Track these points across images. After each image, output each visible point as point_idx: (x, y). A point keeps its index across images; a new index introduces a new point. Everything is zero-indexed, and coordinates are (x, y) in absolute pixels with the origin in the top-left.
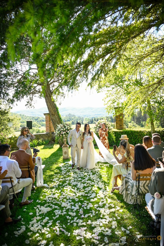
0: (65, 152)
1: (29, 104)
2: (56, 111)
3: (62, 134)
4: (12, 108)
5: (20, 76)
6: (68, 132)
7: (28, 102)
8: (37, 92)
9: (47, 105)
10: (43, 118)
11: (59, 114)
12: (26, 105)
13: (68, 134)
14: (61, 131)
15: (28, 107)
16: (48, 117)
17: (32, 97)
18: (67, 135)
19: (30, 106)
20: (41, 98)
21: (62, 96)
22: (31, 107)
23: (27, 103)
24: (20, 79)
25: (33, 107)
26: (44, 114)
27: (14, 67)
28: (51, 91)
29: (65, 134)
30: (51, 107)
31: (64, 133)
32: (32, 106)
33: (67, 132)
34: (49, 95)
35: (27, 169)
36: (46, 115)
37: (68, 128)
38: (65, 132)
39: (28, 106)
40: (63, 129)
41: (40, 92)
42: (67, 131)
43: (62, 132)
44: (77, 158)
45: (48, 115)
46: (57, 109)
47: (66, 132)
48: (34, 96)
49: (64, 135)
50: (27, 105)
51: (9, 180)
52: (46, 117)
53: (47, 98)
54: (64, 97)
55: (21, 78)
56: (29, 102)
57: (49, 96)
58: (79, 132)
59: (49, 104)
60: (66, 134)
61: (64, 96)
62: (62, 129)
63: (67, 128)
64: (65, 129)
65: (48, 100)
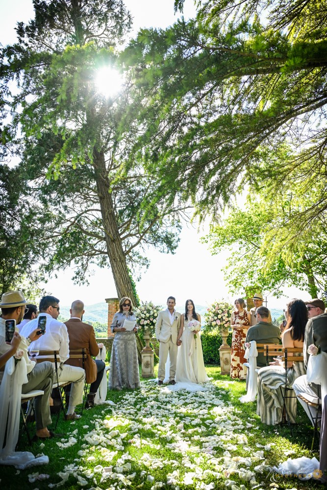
0: (147, 362)
1: (79, 277)
2: (131, 290)
3: (141, 324)
4: (46, 282)
5: (69, 222)
6: (154, 321)
7: (78, 274)
8: (97, 253)
9: (115, 278)
10: (99, 324)
11: (136, 297)
12: (73, 279)
13: (153, 324)
14: (140, 320)
15: (77, 283)
16: (114, 305)
17: (87, 263)
18: (152, 327)
19: (81, 280)
20: (103, 267)
21: (143, 264)
22: (83, 283)
23: (75, 275)
24: (68, 227)
25: (86, 284)
26: (106, 300)
27: (59, 204)
28: (123, 252)
29: (147, 325)
30: (122, 282)
31: (146, 322)
32: (85, 280)
33: (152, 322)
34: (120, 258)
35: (81, 356)
36: (111, 301)
37: (154, 313)
38: (148, 320)
39: (77, 280)
40: (145, 315)
41: (102, 252)
42: (151, 319)
43: (142, 320)
44: (171, 364)
45: (113, 302)
46: (133, 286)
47: (149, 322)
48: (90, 261)
49: (147, 327)
50: (76, 277)
51: (53, 357)
52: (109, 305)
53: (115, 265)
54: (147, 266)
55: (70, 225)
56: (79, 272)
57: (118, 260)
58: (173, 313)
59: (119, 275)
60: (151, 325)
61: (147, 264)
62: (143, 316)
63: (152, 313)
64: (148, 315)
65: (116, 268)
